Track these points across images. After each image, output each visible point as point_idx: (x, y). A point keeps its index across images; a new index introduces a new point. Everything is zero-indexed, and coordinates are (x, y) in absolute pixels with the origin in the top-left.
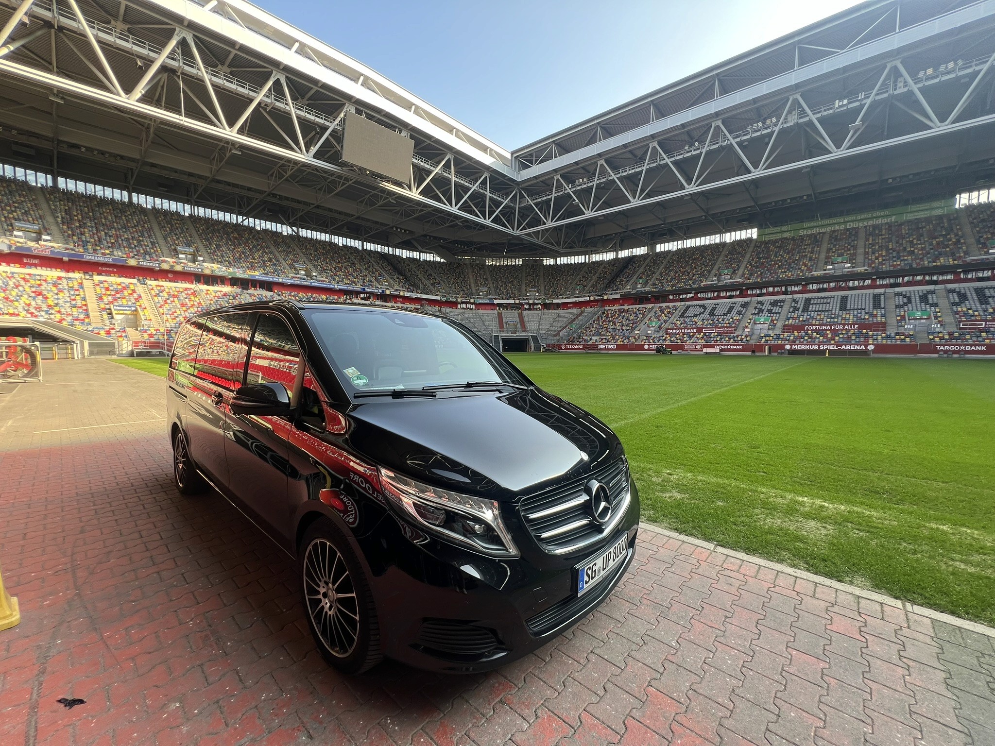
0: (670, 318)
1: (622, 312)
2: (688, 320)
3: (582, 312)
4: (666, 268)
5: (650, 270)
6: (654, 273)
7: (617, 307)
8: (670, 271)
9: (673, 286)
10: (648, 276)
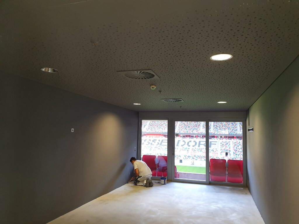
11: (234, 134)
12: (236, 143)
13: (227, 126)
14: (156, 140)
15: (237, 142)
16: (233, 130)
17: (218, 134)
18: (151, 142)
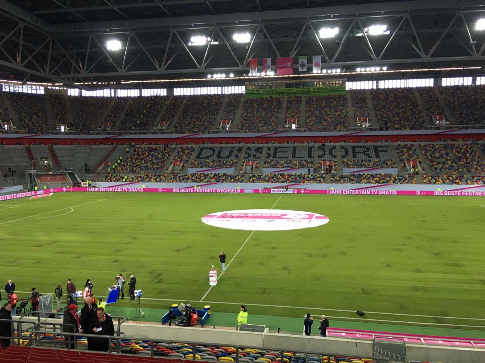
0: (189, 158)
2: (203, 160)
3: (115, 148)
4: (184, 113)
5: (171, 113)
6: (174, 116)
8: (187, 116)
10: (170, 119)
13: (402, 115)
14: (262, 148)
15: (428, 146)
16: (416, 122)
18: (253, 152)
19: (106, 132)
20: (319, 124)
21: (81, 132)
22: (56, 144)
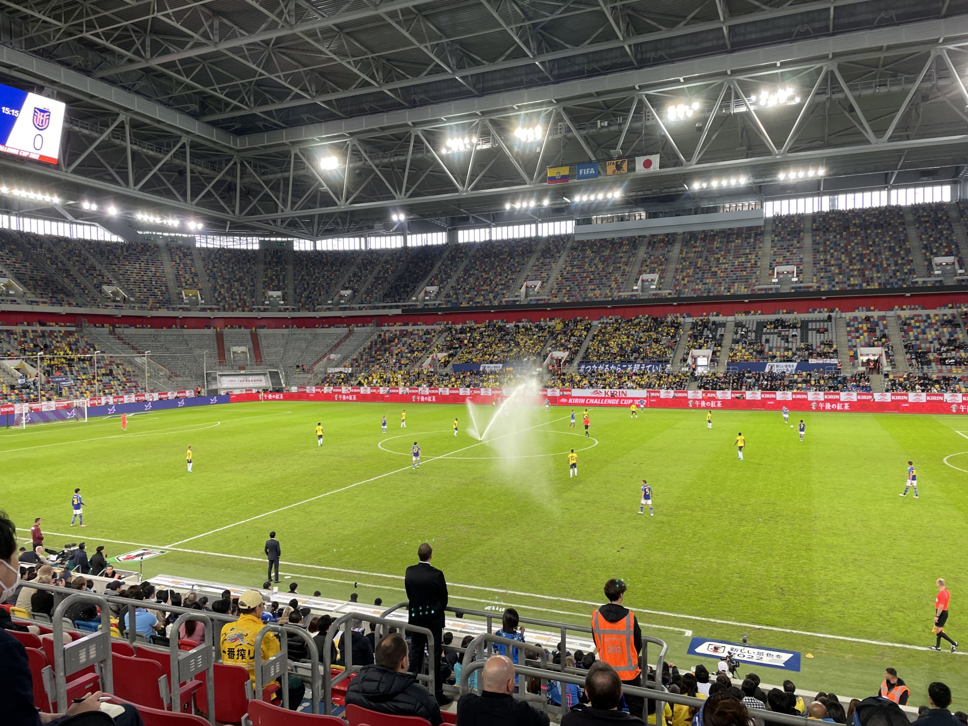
1: (405, 336)
3: (351, 332)
4: (466, 271)
5: (446, 273)
6: (450, 277)
7: (397, 328)
8: (470, 276)
9: (471, 299)
10: (442, 282)
11: (905, 286)
12: (913, 321)
13: (869, 260)
15: (916, 318)
16: (895, 272)
17: (833, 289)
19: (340, 306)
20: (698, 281)
21: (302, 306)
22: (263, 327)
